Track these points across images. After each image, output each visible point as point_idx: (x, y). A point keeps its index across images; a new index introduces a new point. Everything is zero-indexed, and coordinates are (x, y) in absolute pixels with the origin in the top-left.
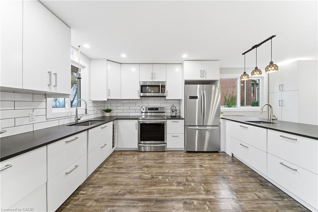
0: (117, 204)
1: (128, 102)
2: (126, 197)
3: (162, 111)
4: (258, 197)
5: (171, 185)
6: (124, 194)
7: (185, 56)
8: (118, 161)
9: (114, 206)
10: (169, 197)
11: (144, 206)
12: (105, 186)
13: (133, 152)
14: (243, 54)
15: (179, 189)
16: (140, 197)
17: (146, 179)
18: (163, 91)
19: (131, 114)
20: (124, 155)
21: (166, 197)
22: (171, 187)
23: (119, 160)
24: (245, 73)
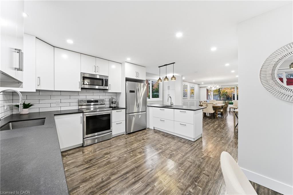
0: (111, 186)
1: (59, 93)
2: (112, 178)
3: (102, 103)
4: (175, 142)
5: (136, 156)
6: (109, 178)
7: (129, 59)
8: (68, 163)
9: (111, 188)
10: (141, 162)
11: (132, 174)
12: (82, 184)
13: (77, 150)
14: (159, 67)
15: (143, 156)
16: (124, 172)
17: (116, 161)
18: (106, 85)
19: (63, 109)
20: (69, 155)
21: (140, 163)
22: (138, 157)
23: (68, 161)
24: (160, 78)
